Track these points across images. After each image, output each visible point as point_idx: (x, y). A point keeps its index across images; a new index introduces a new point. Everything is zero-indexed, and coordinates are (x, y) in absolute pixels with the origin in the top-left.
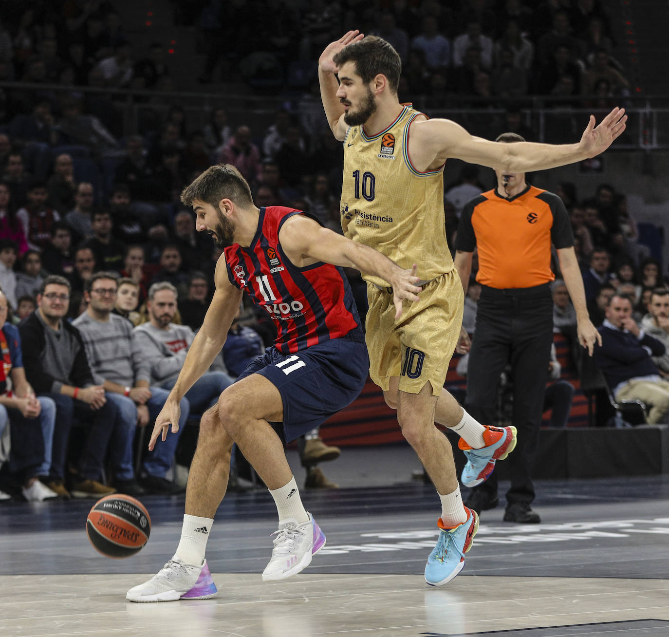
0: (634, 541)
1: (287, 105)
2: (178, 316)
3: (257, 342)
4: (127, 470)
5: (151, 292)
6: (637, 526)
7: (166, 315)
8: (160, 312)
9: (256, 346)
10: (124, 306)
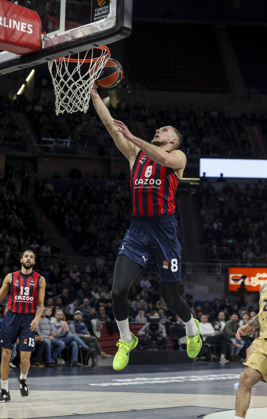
0: (185, 383)
1: (92, 260)
2: (64, 319)
3: (85, 327)
4: (50, 360)
5: (56, 312)
6: (186, 378)
7: (60, 318)
8: (58, 317)
9: (84, 327)
10: (48, 315)
